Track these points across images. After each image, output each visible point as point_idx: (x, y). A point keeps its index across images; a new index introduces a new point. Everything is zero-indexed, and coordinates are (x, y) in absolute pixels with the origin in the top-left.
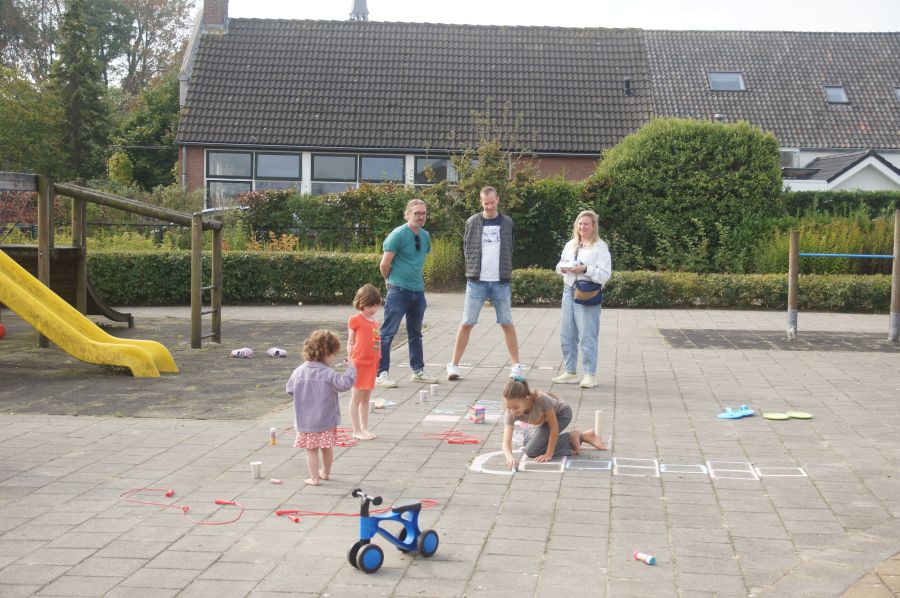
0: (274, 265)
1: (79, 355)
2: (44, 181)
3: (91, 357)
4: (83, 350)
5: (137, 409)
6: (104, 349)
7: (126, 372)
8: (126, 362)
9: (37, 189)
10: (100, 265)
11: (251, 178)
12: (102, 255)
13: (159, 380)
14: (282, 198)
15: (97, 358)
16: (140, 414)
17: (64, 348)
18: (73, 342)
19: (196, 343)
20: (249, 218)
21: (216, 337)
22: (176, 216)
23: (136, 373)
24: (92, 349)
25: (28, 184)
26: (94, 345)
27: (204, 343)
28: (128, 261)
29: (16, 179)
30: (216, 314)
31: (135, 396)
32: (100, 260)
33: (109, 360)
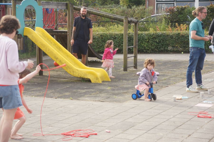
0: (172, 37)
1: (72, 73)
2: (69, 5)
3: (76, 75)
4: (73, 72)
5: (81, 96)
6: (81, 71)
7: (89, 81)
8: (89, 77)
9: (67, 8)
10: (104, 38)
11: (174, 1)
12: (104, 34)
13: (100, 84)
14: (183, 9)
15: (78, 75)
16: (80, 99)
17: (67, 71)
18: (70, 68)
19: (125, 69)
20: (169, 18)
21: (135, 67)
22: (118, 18)
23: (92, 81)
24: (77, 71)
25: (63, 6)
26: (77, 70)
27: (129, 70)
28: (115, 36)
29: (58, 5)
30: (135, 57)
31: (84, 91)
32: (104, 36)
33: (83, 76)
